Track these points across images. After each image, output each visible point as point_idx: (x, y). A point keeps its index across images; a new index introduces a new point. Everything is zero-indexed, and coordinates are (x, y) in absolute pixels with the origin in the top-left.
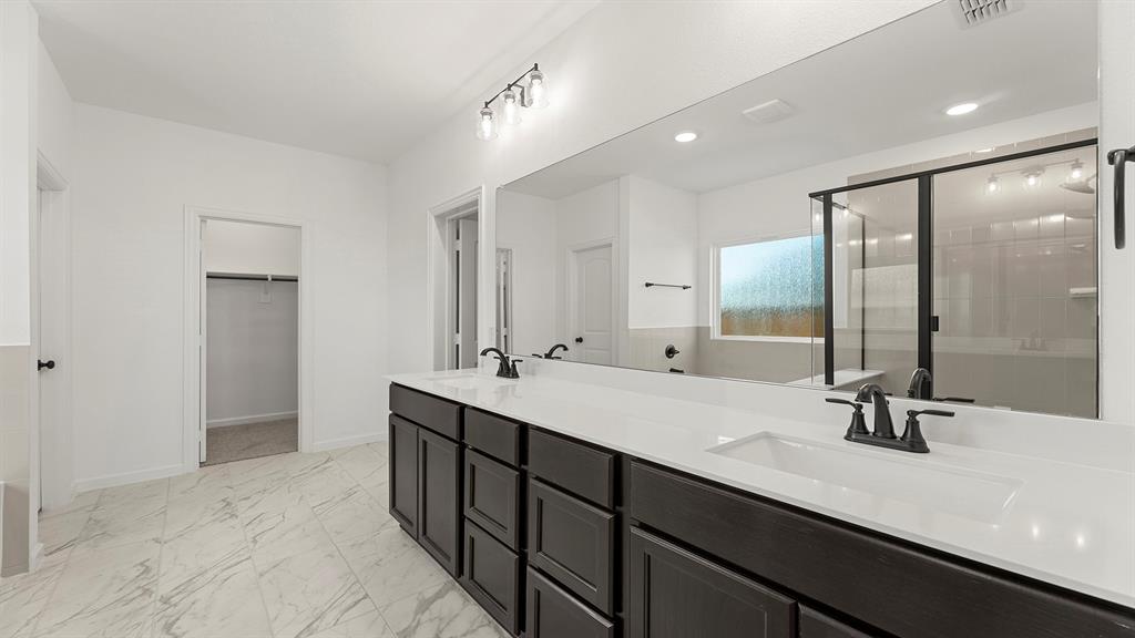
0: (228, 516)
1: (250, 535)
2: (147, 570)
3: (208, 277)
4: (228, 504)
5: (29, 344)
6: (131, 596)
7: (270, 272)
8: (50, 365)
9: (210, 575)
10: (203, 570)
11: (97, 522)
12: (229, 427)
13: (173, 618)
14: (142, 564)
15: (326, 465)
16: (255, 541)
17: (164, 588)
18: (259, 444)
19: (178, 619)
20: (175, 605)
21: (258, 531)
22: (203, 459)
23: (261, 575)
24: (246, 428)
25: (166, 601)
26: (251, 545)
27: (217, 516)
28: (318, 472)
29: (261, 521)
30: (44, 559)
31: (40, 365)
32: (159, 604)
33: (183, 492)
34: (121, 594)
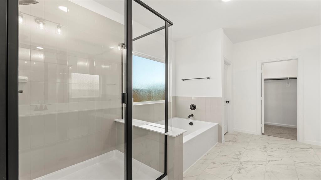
0: (264, 150)
1: (268, 159)
2: (240, 154)
3: (264, 80)
4: (266, 147)
5: (221, 97)
6: (235, 158)
7: (289, 76)
8: (229, 102)
9: (253, 163)
10: (252, 161)
11: (235, 139)
12: (275, 126)
13: (241, 168)
14: (240, 152)
15: (308, 150)
16: (269, 161)
17: (242, 160)
18: (283, 134)
19: (242, 169)
20: (243, 165)
21: (271, 159)
22: (263, 132)
23: (267, 172)
24: (280, 127)
25: (241, 163)
26: (267, 162)
27: (261, 149)
28: (303, 151)
29: (273, 157)
30: (225, 142)
31: (227, 102)
32: (239, 163)
33: (255, 140)
34: (234, 156)
